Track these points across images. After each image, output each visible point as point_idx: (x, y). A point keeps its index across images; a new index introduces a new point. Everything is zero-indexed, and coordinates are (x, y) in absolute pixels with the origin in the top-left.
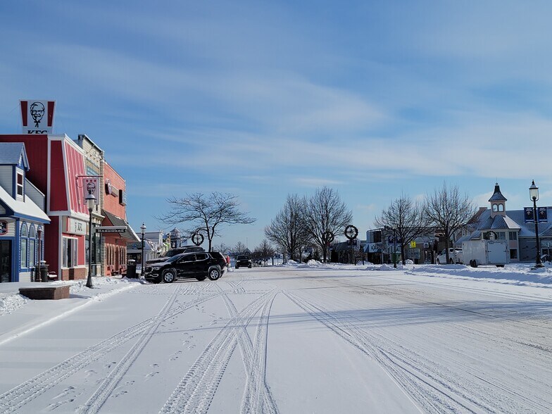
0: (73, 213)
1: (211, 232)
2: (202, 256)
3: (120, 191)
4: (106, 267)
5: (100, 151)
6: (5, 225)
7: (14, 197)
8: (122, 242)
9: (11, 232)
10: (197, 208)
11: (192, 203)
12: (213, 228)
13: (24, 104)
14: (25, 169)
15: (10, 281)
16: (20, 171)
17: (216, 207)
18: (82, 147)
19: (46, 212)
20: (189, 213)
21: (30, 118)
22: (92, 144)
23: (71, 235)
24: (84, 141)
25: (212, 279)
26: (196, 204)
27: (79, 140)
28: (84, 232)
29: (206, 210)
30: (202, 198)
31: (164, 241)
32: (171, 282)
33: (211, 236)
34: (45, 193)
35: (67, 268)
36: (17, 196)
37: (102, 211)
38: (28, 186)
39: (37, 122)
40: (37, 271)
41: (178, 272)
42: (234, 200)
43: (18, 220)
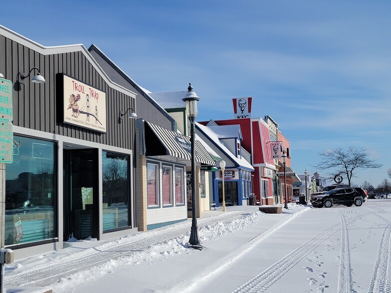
0: (267, 165)
1: (350, 174)
2: (350, 190)
3: (288, 149)
4: (283, 198)
5: (276, 125)
6: (233, 173)
7: (237, 157)
8: (289, 182)
9: (237, 177)
10: (339, 158)
11: (335, 155)
12: (351, 172)
13: (235, 101)
14: (241, 140)
15: (238, 205)
16: (238, 141)
17: (352, 157)
18: (267, 123)
19: (251, 164)
20: (334, 162)
21: (238, 108)
22: (272, 121)
23: (265, 178)
24: (268, 119)
25: (357, 206)
26: (339, 155)
27: (266, 118)
28: (271, 176)
29: (345, 160)
30: (342, 151)
31: (312, 181)
32: (330, 207)
33: (350, 177)
34: (251, 153)
35: (264, 198)
36: (238, 156)
37: (279, 162)
38: (243, 150)
39: (242, 111)
40: (250, 200)
41: (334, 200)
42: (366, 152)
43: (240, 169)
